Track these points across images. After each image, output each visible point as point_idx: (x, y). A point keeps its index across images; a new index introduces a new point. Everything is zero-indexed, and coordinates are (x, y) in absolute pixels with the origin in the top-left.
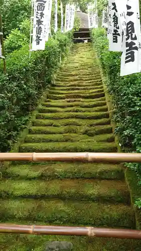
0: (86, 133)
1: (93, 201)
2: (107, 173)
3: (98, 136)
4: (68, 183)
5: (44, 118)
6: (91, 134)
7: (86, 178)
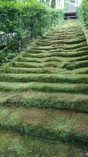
0: (65, 67)
1: (63, 141)
2: (86, 104)
3: (77, 69)
4: (34, 112)
5: (29, 56)
6: (71, 67)
7: (57, 109)
